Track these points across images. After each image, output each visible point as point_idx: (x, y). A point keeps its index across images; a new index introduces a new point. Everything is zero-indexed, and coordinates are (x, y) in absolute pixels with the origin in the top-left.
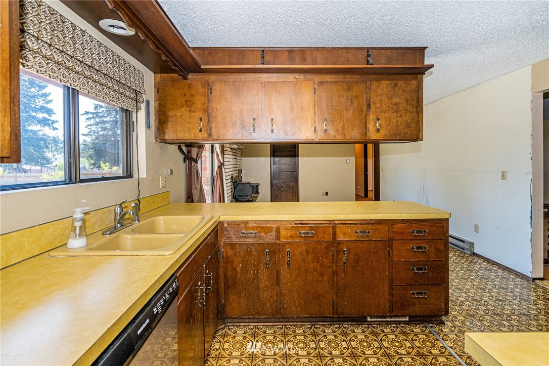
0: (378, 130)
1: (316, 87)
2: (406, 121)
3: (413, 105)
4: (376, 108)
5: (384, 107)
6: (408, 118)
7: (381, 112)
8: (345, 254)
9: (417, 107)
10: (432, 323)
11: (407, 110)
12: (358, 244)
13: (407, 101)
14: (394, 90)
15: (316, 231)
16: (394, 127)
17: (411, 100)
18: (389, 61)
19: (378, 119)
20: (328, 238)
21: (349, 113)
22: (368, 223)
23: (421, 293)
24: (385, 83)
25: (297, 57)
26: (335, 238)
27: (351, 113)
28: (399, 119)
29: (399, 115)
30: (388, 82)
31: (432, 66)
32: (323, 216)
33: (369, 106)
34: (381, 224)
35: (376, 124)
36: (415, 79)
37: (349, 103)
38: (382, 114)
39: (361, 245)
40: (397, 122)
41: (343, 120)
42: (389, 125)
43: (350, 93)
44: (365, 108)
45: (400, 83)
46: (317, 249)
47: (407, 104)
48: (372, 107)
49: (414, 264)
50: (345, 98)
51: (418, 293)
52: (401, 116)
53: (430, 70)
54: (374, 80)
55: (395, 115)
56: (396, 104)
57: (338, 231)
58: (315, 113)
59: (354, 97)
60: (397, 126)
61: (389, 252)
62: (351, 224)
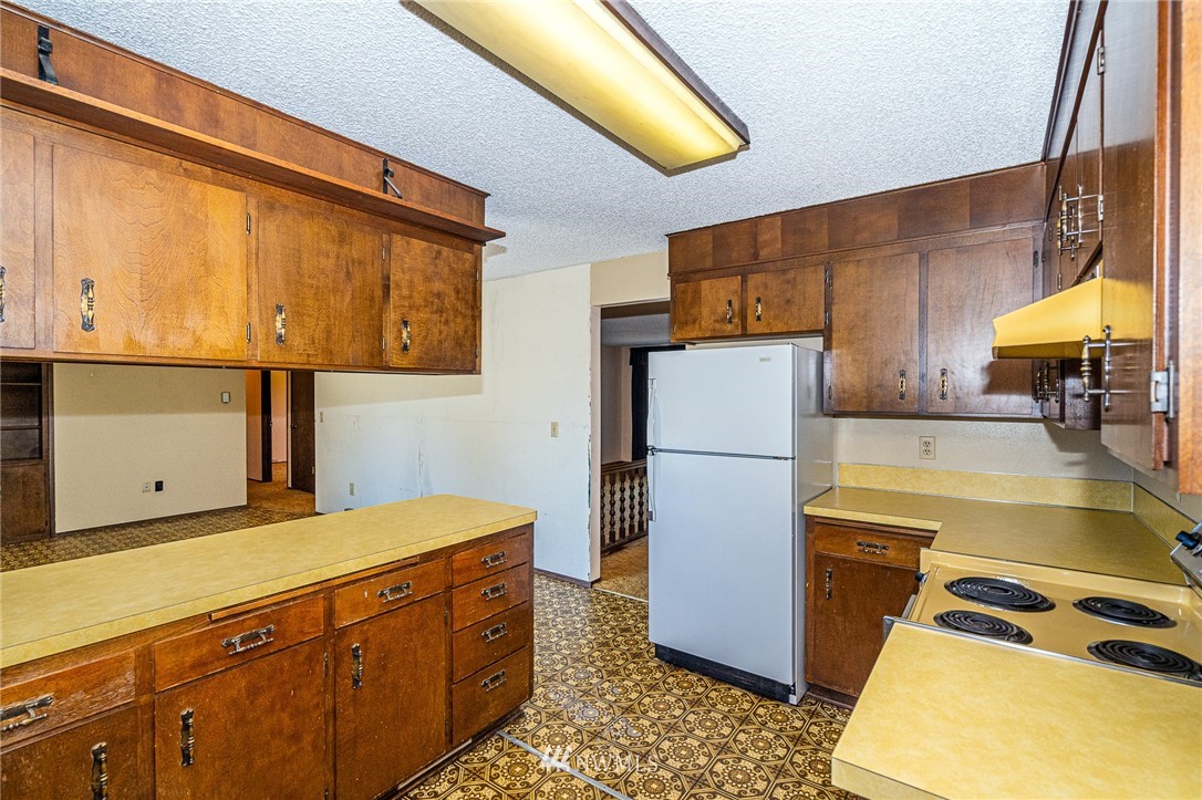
0: (405, 348)
1: (254, 214)
2: (456, 333)
3: (467, 303)
4: (402, 297)
5: (419, 301)
6: (458, 326)
7: (410, 307)
8: (358, 657)
9: (473, 308)
10: (507, 726)
11: (457, 310)
12: (385, 621)
13: (457, 292)
14: (436, 266)
15: (278, 623)
16: (435, 343)
17: (464, 291)
18: (427, 197)
19: (405, 323)
20: (314, 631)
21: (343, 300)
22: (405, 567)
23: (497, 677)
24: (418, 245)
25: (191, 104)
26: (332, 625)
27: (348, 298)
28: (443, 327)
29: (443, 319)
30: (424, 244)
31: (501, 235)
32: (300, 576)
33: (386, 289)
34: (432, 560)
35: (401, 334)
36: (471, 251)
37: (342, 275)
38: (413, 312)
39: (392, 622)
40: (441, 333)
41: (328, 317)
42: (425, 338)
43: (346, 249)
44: (379, 293)
45: (446, 251)
46: (282, 671)
47: (457, 298)
48: (394, 293)
49: (486, 624)
50: (332, 261)
51: (492, 680)
52: (447, 322)
53: (496, 242)
54: (396, 232)
55: (436, 317)
56: (439, 295)
57: (338, 604)
58: (248, 287)
59: (353, 262)
60: (440, 342)
61: (446, 617)
62: (369, 577)
